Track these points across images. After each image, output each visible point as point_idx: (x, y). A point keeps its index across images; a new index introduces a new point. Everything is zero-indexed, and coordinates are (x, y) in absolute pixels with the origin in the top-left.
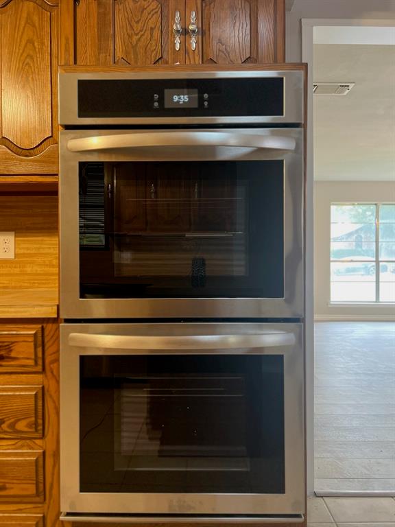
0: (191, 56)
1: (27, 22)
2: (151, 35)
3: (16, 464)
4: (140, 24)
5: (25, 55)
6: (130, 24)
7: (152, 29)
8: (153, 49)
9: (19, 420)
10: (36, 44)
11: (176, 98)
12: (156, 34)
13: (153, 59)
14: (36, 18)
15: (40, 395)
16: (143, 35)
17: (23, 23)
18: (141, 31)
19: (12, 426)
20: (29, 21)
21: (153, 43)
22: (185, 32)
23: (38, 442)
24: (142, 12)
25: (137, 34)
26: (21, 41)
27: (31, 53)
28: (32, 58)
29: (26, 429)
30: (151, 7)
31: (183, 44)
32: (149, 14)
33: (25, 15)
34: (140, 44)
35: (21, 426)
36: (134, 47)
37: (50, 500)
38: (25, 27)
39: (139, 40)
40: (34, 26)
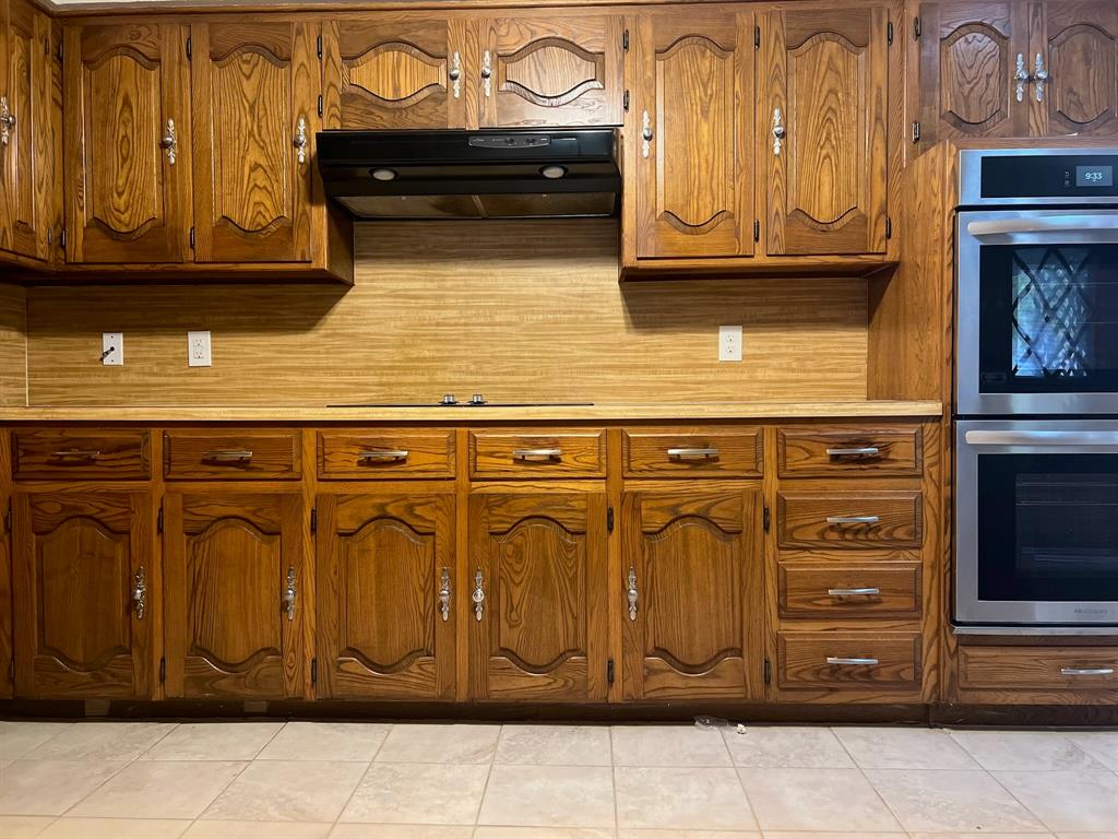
0: (1036, 108)
1: (828, 68)
2: (988, 83)
3: (893, 574)
4: (974, 71)
5: (826, 108)
6: (961, 69)
7: (988, 76)
8: (990, 99)
9: (896, 528)
10: (840, 95)
11: (1088, 176)
12: (994, 81)
13: (989, 113)
14: (840, 64)
15: (919, 499)
16: (976, 84)
17: (823, 68)
18: (975, 78)
19: (890, 533)
20: (831, 66)
21: (989, 92)
22: (1031, 80)
23: (915, 552)
24: (977, 55)
25: (969, 83)
26: (820, 91)
27: (834, 106)
28: (834, 112)
29: (906, 538)
30: (988, 49)
31: (1026, 94)
32: (985, 57)
33: (825, 59)
34: (973, 95)
35: (900, 534)
36: (966, 98)
37: (927, 616)
38: (826, 73)
39: (972, 89)
40: (837, 72)
